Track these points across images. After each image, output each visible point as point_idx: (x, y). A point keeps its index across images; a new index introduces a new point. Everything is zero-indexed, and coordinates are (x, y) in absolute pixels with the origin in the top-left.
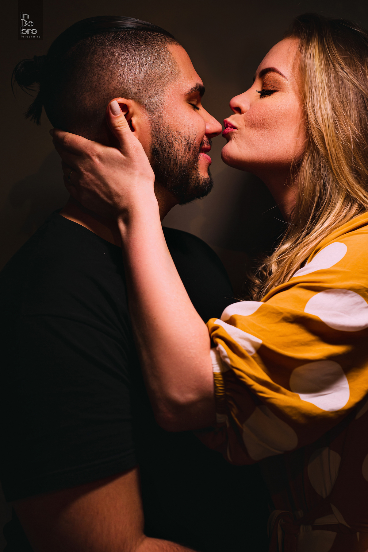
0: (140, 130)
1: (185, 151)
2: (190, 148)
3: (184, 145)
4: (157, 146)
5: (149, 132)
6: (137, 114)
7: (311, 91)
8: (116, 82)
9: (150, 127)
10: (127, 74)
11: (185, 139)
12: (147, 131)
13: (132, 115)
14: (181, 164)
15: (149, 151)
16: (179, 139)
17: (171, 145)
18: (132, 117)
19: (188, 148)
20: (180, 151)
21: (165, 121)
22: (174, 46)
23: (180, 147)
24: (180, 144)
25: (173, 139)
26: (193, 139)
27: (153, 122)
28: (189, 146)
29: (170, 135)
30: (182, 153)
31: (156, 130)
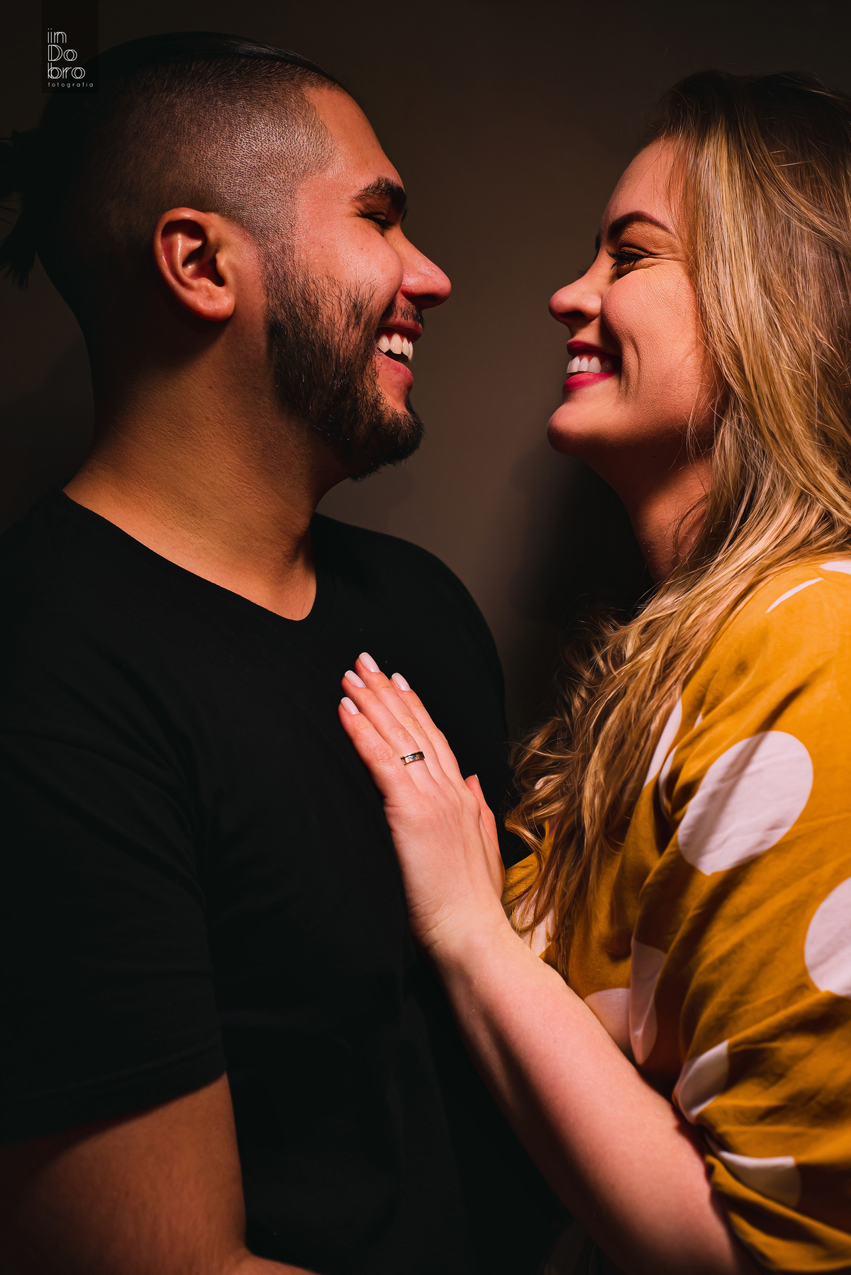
0: (239, 281)
1: (348, 325)
2: (358, 317)
3: (346, 309)
4: (281, 315)
5: (260, 283)
6: (228, 244)
7: (710, 251)
8: (177, 172)
9: (263, 272)
10: (202, 152)
11: (349, 295)
12: (255, 283)
13: (218, 247)
14: (338, 356)
15: (261, 328)
16: (333, 295)
17: (313, 310)
18: (217, 251)
19: (353, 318)
20: (337, 325)
21: (300, 256)
22: (325, 91)
23: (337, 314)
24: (337, 308)
25: (319, 297)
26: (367, 297)
27: (268, 257)
28: (357, 310)
29: (312, 286)
30: (341, 328)
31: (278, 276)
